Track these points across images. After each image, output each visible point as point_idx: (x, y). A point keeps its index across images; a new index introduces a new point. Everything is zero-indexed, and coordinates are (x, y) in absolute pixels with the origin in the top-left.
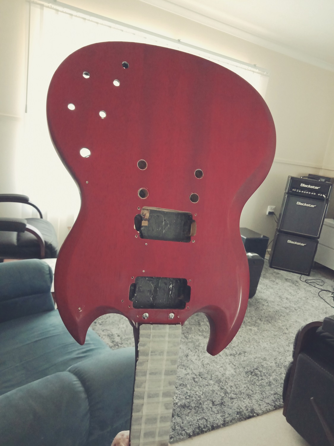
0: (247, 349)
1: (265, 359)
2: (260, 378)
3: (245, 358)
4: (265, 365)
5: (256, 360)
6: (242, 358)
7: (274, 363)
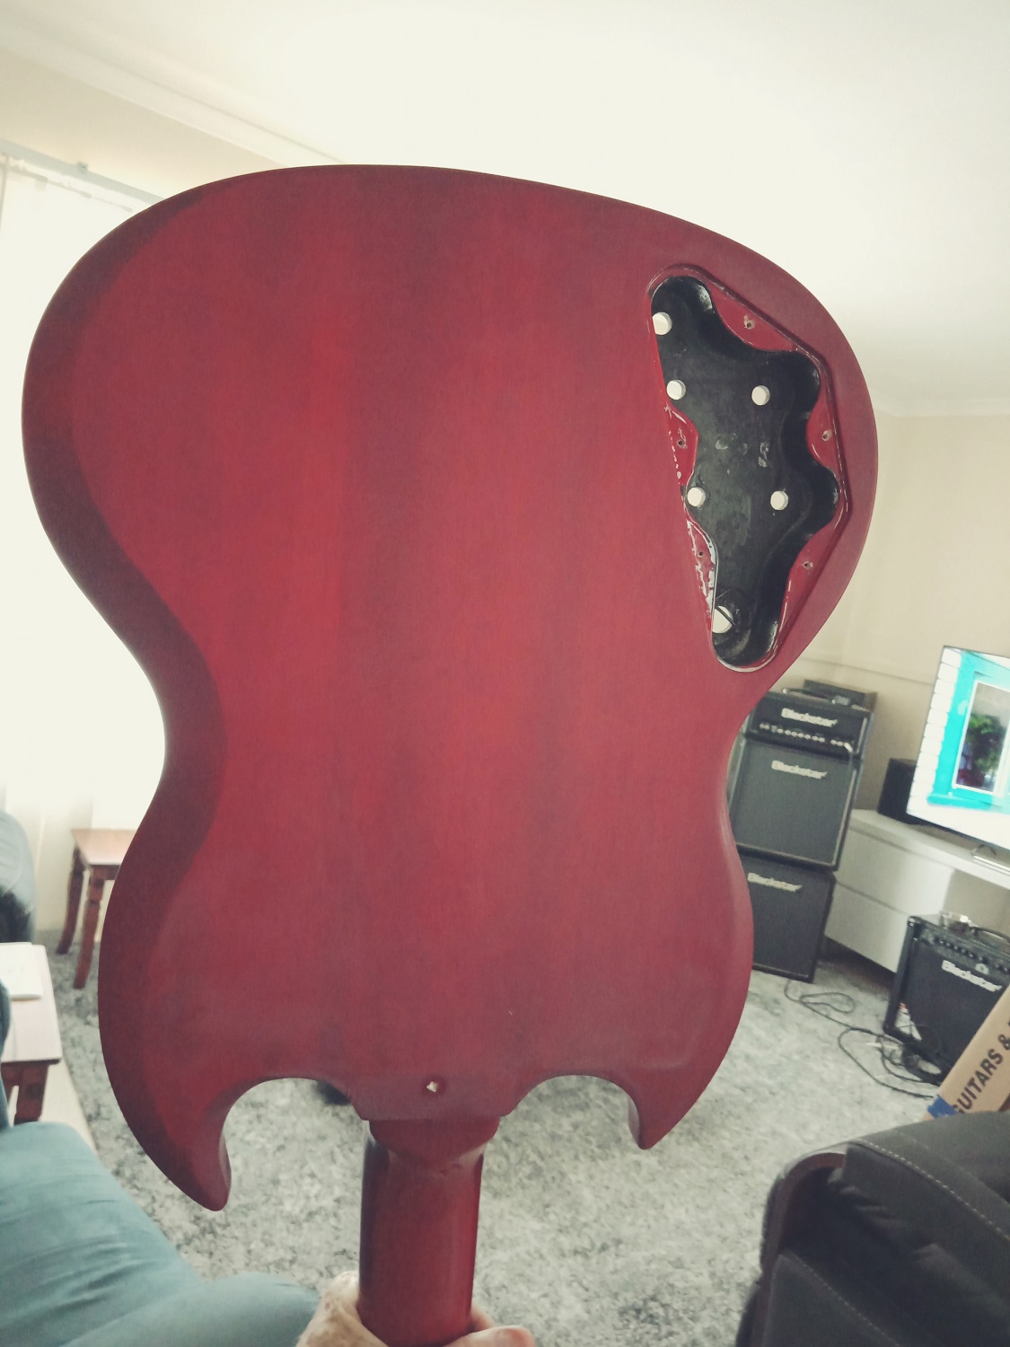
0: (626, 1232)
1: (678, 1264)
2: (665, 1329)
3: (620, 1262)
4: (680, 1285)
5: (653, 1266)
6: (611, 1261)
7: (706, 1274)
